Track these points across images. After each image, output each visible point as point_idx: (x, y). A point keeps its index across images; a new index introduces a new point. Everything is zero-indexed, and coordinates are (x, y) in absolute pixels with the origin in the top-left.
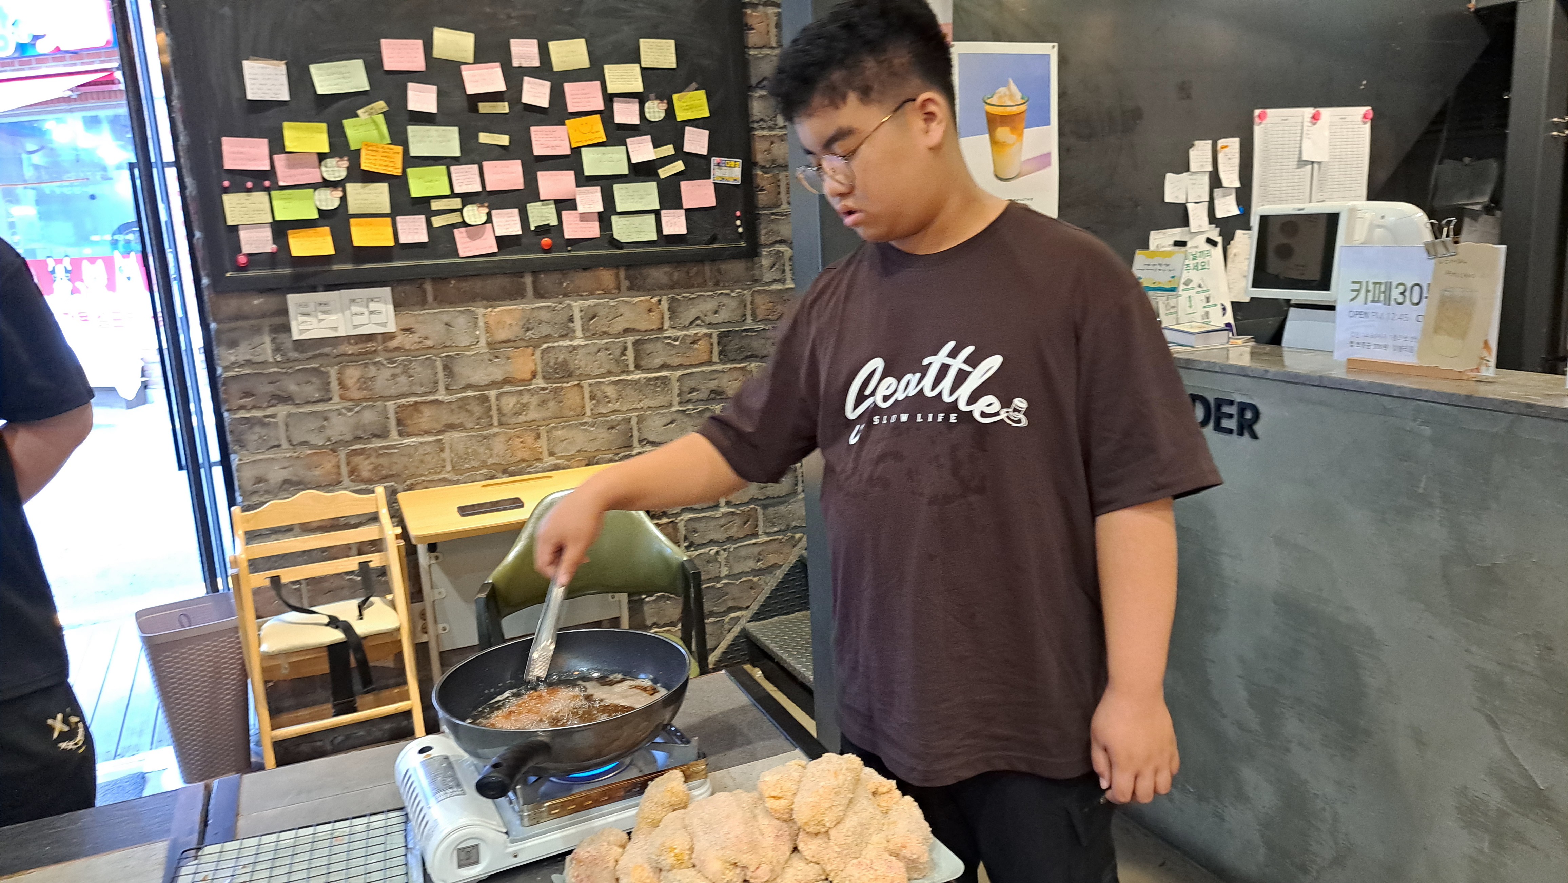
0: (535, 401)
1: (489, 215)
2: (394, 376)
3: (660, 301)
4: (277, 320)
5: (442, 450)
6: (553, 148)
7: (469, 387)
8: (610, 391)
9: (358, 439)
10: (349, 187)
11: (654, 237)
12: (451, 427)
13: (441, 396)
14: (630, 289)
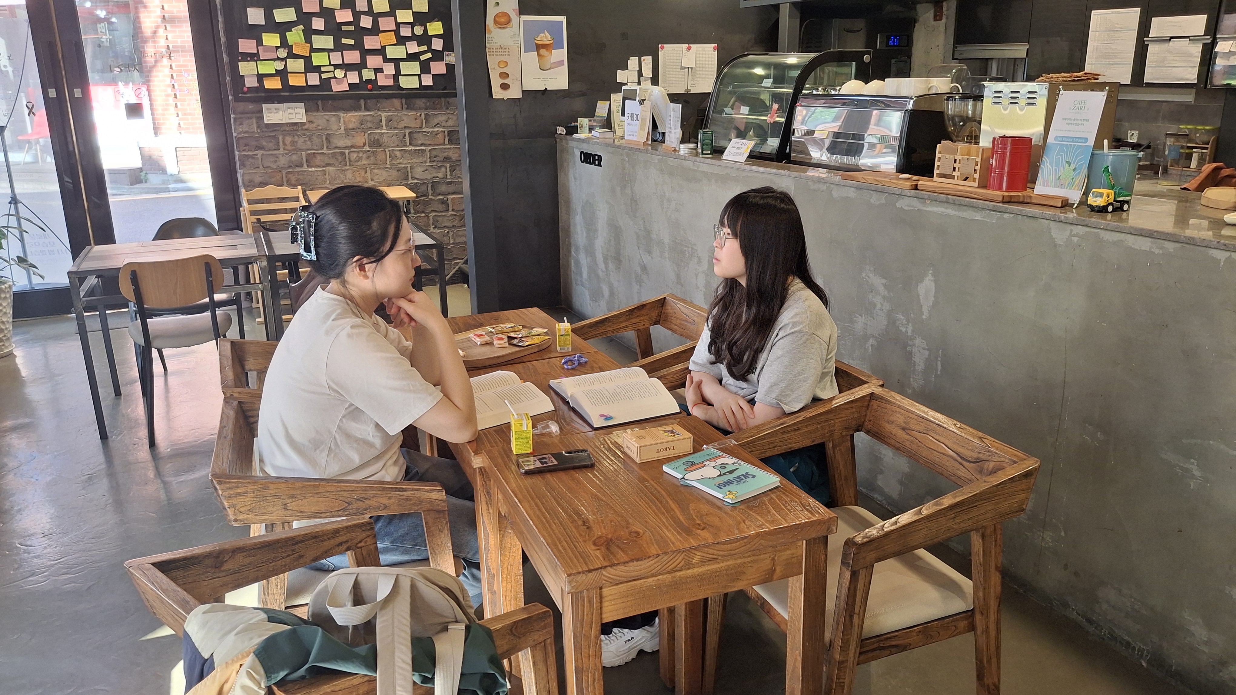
0: (365, 156)
1: (345, 74)
2: (305, 141)
3: (421, 115)
4: (258, 115)
5: (325, 175)
6: (373, 46)
7: (336, 148)
8: (398, 154)
9: (290, 167)
10: (288, 60)
11: (418, 87)
12: (329, 165)
13: (325, 151)
14: (407, 109)
